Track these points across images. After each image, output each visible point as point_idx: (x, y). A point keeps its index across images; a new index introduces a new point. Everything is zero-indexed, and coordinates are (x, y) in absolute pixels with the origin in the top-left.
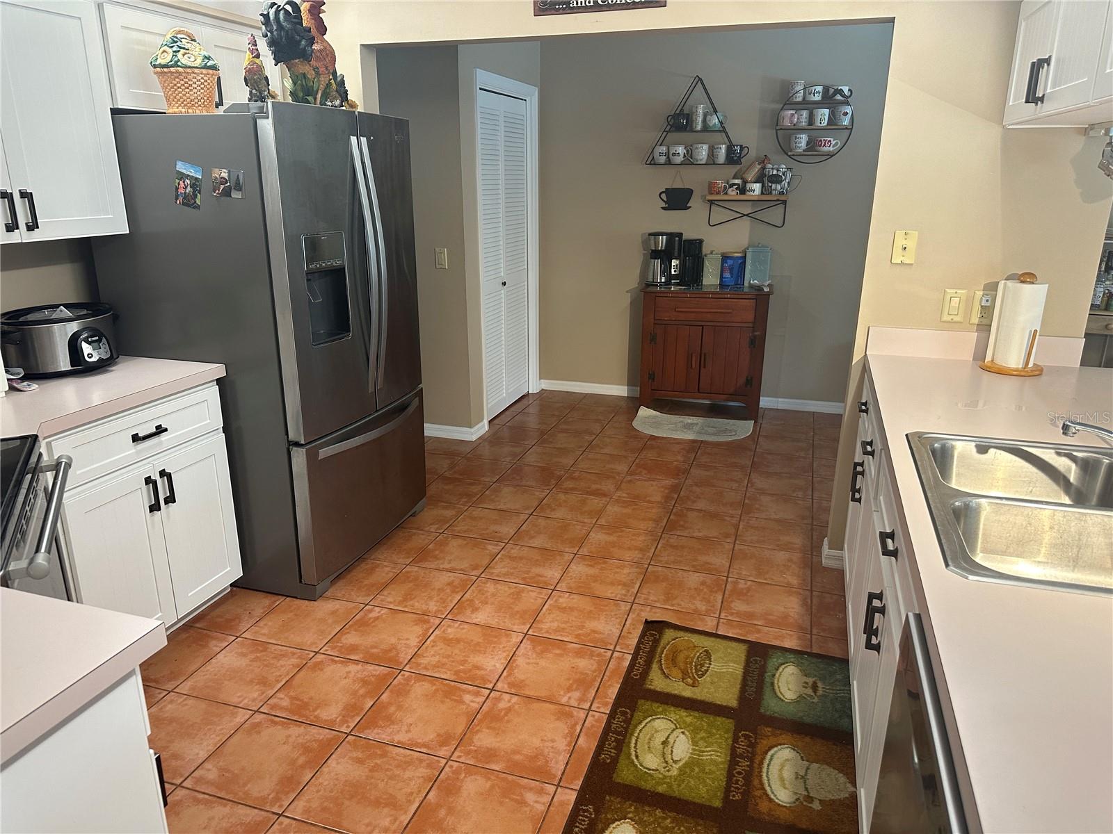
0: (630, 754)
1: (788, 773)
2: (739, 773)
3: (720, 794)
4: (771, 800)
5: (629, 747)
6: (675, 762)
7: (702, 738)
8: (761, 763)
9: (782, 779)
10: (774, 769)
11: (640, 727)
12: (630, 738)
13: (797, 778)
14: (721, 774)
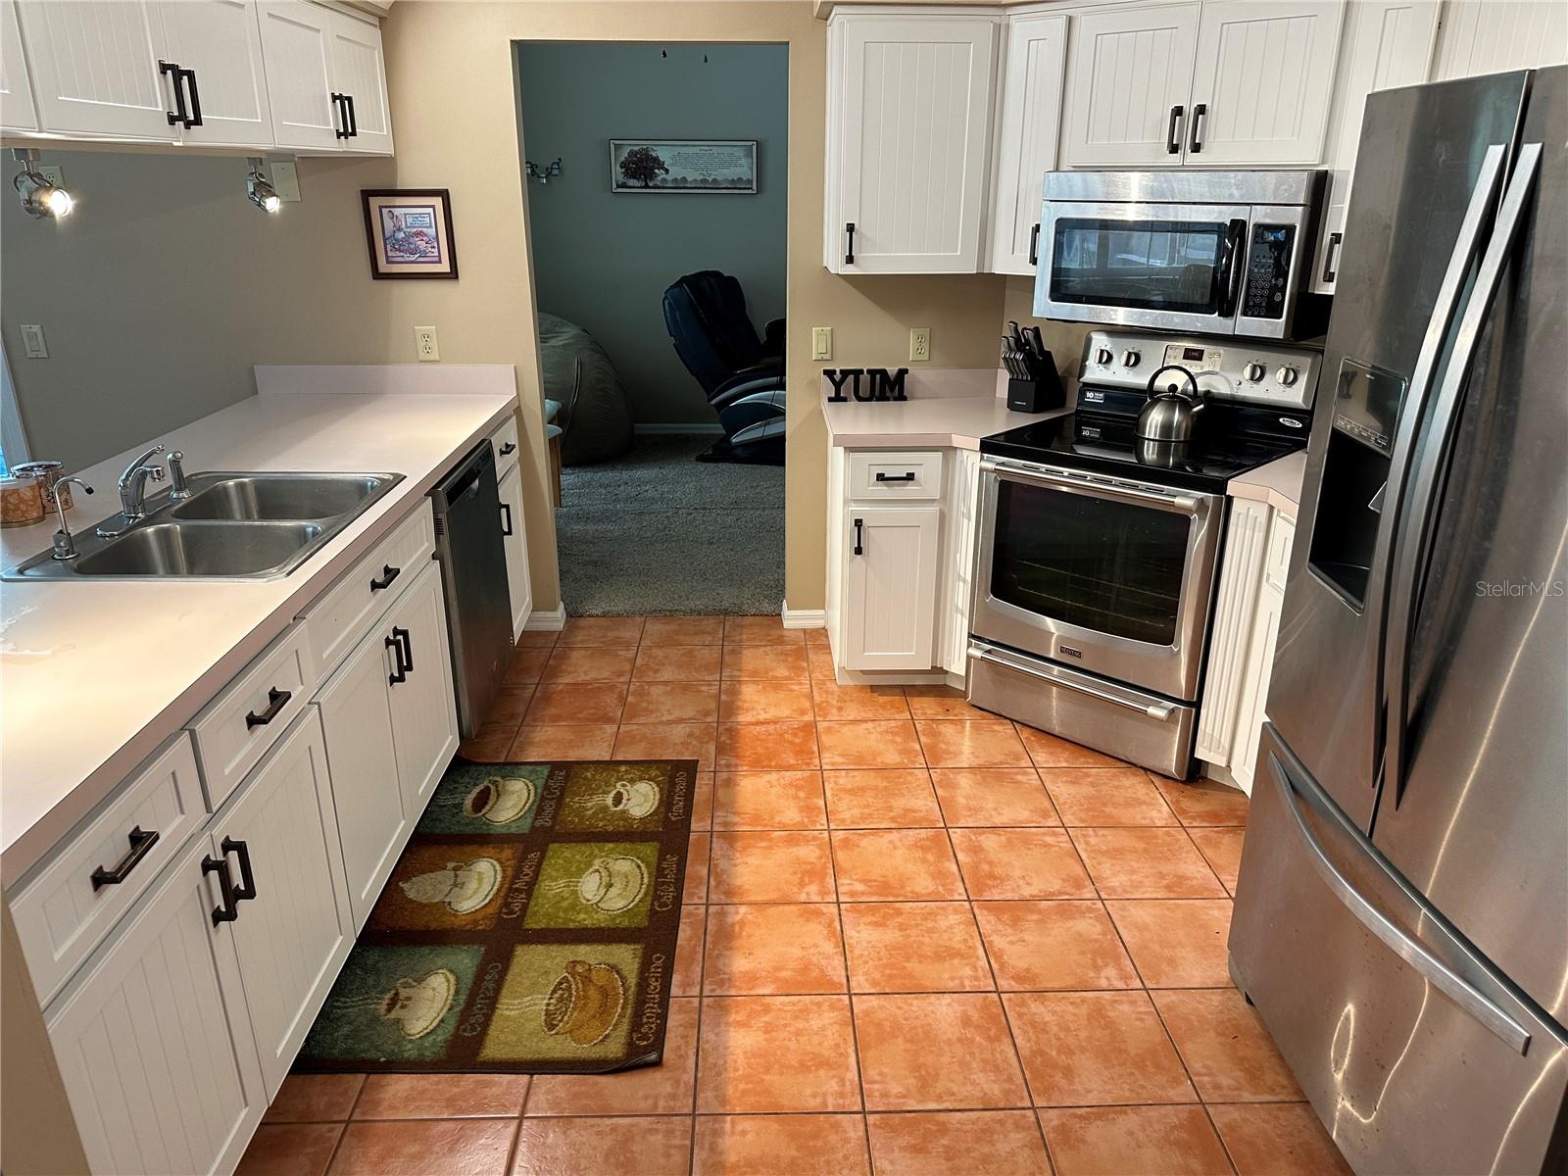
0: (647, 867)
1: (473, 885)
2: (527, 875)
3: (550, 854)
4: (498, 860)
5: (649, 873)
6: (597, 871)
7: (567, 899)
8: (499, 890)
9: (480, 880)
10: (486, 887)
11: (640, 896)
12: (649, 881)
13: (463, 883)
14: (547, 870)
